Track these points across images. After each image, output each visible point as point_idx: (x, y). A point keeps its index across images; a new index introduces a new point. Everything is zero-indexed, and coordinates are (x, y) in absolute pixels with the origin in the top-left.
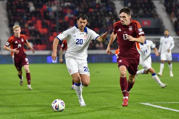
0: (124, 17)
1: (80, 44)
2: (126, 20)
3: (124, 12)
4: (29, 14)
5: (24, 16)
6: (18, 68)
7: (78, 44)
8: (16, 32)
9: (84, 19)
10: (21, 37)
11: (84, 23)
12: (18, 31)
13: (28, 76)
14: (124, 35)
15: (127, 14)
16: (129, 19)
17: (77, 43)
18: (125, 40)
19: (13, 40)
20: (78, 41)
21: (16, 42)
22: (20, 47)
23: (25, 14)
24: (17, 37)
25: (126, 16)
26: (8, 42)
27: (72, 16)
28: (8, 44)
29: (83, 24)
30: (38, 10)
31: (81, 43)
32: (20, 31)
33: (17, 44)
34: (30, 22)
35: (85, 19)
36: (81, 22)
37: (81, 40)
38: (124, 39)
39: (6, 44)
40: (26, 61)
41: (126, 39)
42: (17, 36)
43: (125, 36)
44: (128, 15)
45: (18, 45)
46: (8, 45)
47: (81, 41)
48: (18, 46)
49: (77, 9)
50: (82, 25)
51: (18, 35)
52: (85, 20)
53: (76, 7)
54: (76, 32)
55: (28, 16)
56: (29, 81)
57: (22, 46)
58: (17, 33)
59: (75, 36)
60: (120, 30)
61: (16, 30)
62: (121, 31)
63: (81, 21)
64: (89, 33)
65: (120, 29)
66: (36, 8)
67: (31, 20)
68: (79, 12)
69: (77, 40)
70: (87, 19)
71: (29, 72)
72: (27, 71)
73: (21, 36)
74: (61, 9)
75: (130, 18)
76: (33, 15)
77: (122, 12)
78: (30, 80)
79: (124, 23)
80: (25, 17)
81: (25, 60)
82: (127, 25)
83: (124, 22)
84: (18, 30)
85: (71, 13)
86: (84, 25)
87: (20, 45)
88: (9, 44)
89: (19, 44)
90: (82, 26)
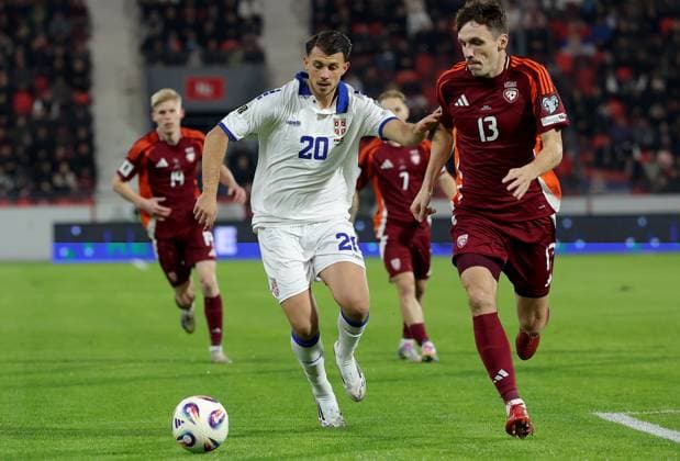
0: (475, 42)
1: (317, 157)
2: (485, 54)
3: (474, 23)
4: (404, 45)
5: (382, 52)
6: (173, 275)
7: (309, 157)
8: (161, 120)
9: (330, 51)
10: (185, 142)
11: (332, 67)
12: (168, 115)
13: (213, 308)
14: (480, 121)
15: (489, 27)
16: (499, 49)
17: (302, 155)
18: (487, 143)
19: (147, 153)
20: (307, 143)
21: (163, 163)
22: (177, 182)
23: (386, 45)
24: (164, 142)
25: (482, 38)
26: (126, 163)
27: (590, 50)
28: (126, 167)
29: (326, 72)
30: (442, 25)
31: (321, 154)
32: (179, 113)
33: (167, 172)
34: (407, 76)
35: (335, 52)
36: (320, 65)
37: (319, 139)
38: (483, 140)
39: (122, 170)
40: (208, 244)
41: (489, 139)
42: (166, 137)
43: (486, 125)
44: (495, 31)
45: (170, 176)
46: (126, 174)
47: (322, 144)
48: (170, 182)
49: (611, 22)
50: (324, 79)
51: (170, 134)
52: (335, 55)
53: (605, 14)
54: (302, 107)
55: (399, 54)
56: (218, 330)
57: (185, 181)
58: (165, 122)
59: (298, 123)
60: (463, 101)
61: (163, 112)
62: (467, 104)
63: (317, 62)
64: (354, 111)
65: (463, 96)
66: (434, 19)
67: (413, 67)
68: (617, 33)
69: (304, 139)
70: (345, 53)
71: (216, 292)
72: (208, 289)
73: (186, 135)
74: (542, 21)
75: (504, 46)
76: (423, 48)
77: (466, 21)
78: (220, 326)
79: (478, 66)
80: (388, 56)
81: (202, 238)
82: (492, 75)
83: (480, 63)
84: (172, 111)
85: (586, 40)
86: (333, 78)
87: (178, 177)
88: (131, 167)
89: (176, 170)
90: (324, 83)
